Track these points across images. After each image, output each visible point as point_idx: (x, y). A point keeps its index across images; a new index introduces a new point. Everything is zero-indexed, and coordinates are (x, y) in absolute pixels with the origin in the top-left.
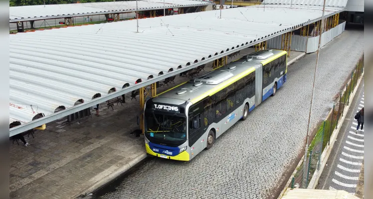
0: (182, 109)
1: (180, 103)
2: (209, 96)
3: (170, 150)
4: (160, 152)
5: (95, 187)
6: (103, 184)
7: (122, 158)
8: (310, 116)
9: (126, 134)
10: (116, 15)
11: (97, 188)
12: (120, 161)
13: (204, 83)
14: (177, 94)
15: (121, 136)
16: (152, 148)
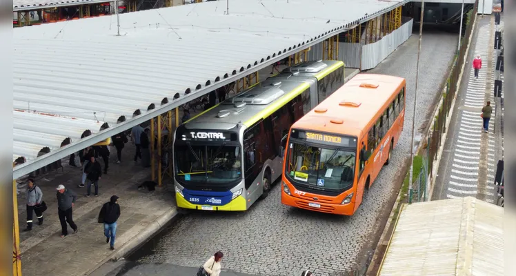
0: (233, 135)
1: (229, 127)
2: (262, 119)
3: (217, 197)
4: (202, 203)
5: (124, 250)
6: (132, 247)
7: (144, 216)
8: (413, 127)
9: (130, 189)
10: (23, 14)
11: (127, 251)
12: (144, 220)
13: (249, 103)
14: (217, 117)
15: (126, 192)
16: (187, 198)
